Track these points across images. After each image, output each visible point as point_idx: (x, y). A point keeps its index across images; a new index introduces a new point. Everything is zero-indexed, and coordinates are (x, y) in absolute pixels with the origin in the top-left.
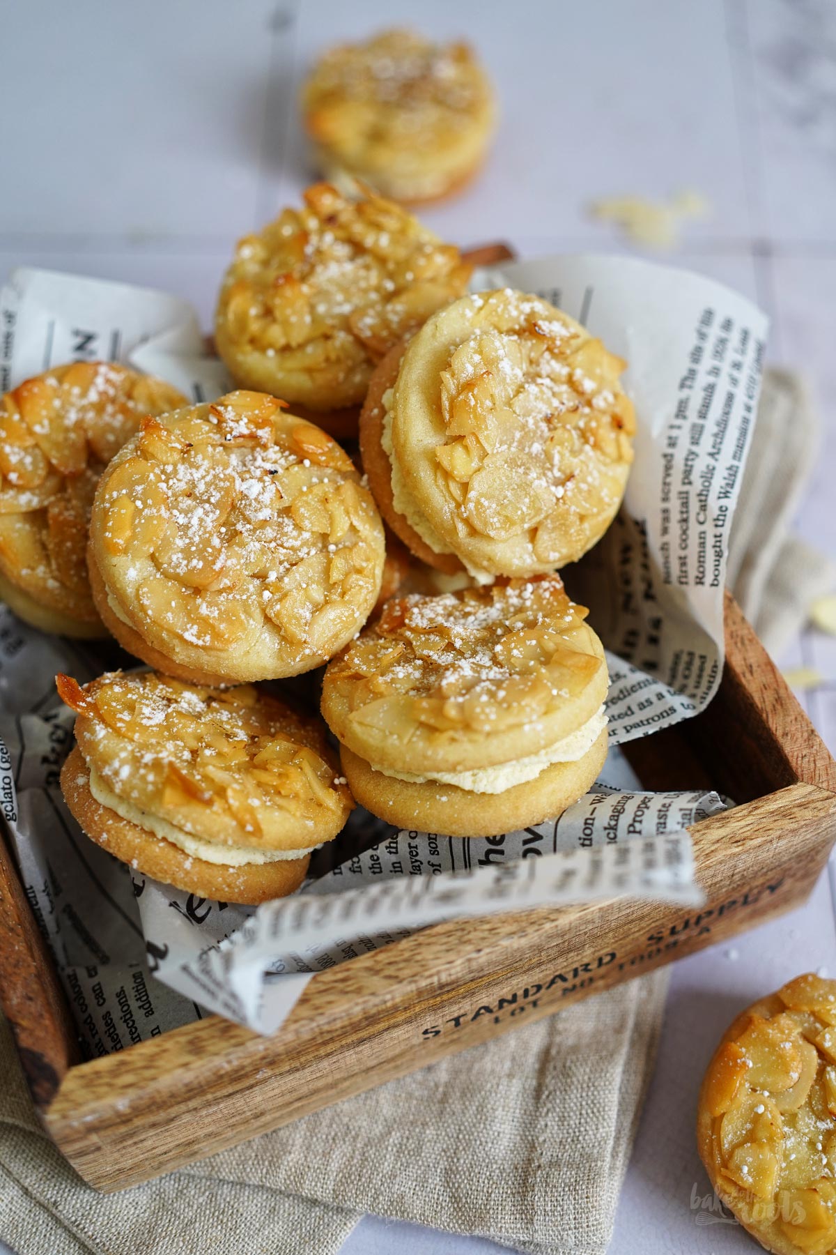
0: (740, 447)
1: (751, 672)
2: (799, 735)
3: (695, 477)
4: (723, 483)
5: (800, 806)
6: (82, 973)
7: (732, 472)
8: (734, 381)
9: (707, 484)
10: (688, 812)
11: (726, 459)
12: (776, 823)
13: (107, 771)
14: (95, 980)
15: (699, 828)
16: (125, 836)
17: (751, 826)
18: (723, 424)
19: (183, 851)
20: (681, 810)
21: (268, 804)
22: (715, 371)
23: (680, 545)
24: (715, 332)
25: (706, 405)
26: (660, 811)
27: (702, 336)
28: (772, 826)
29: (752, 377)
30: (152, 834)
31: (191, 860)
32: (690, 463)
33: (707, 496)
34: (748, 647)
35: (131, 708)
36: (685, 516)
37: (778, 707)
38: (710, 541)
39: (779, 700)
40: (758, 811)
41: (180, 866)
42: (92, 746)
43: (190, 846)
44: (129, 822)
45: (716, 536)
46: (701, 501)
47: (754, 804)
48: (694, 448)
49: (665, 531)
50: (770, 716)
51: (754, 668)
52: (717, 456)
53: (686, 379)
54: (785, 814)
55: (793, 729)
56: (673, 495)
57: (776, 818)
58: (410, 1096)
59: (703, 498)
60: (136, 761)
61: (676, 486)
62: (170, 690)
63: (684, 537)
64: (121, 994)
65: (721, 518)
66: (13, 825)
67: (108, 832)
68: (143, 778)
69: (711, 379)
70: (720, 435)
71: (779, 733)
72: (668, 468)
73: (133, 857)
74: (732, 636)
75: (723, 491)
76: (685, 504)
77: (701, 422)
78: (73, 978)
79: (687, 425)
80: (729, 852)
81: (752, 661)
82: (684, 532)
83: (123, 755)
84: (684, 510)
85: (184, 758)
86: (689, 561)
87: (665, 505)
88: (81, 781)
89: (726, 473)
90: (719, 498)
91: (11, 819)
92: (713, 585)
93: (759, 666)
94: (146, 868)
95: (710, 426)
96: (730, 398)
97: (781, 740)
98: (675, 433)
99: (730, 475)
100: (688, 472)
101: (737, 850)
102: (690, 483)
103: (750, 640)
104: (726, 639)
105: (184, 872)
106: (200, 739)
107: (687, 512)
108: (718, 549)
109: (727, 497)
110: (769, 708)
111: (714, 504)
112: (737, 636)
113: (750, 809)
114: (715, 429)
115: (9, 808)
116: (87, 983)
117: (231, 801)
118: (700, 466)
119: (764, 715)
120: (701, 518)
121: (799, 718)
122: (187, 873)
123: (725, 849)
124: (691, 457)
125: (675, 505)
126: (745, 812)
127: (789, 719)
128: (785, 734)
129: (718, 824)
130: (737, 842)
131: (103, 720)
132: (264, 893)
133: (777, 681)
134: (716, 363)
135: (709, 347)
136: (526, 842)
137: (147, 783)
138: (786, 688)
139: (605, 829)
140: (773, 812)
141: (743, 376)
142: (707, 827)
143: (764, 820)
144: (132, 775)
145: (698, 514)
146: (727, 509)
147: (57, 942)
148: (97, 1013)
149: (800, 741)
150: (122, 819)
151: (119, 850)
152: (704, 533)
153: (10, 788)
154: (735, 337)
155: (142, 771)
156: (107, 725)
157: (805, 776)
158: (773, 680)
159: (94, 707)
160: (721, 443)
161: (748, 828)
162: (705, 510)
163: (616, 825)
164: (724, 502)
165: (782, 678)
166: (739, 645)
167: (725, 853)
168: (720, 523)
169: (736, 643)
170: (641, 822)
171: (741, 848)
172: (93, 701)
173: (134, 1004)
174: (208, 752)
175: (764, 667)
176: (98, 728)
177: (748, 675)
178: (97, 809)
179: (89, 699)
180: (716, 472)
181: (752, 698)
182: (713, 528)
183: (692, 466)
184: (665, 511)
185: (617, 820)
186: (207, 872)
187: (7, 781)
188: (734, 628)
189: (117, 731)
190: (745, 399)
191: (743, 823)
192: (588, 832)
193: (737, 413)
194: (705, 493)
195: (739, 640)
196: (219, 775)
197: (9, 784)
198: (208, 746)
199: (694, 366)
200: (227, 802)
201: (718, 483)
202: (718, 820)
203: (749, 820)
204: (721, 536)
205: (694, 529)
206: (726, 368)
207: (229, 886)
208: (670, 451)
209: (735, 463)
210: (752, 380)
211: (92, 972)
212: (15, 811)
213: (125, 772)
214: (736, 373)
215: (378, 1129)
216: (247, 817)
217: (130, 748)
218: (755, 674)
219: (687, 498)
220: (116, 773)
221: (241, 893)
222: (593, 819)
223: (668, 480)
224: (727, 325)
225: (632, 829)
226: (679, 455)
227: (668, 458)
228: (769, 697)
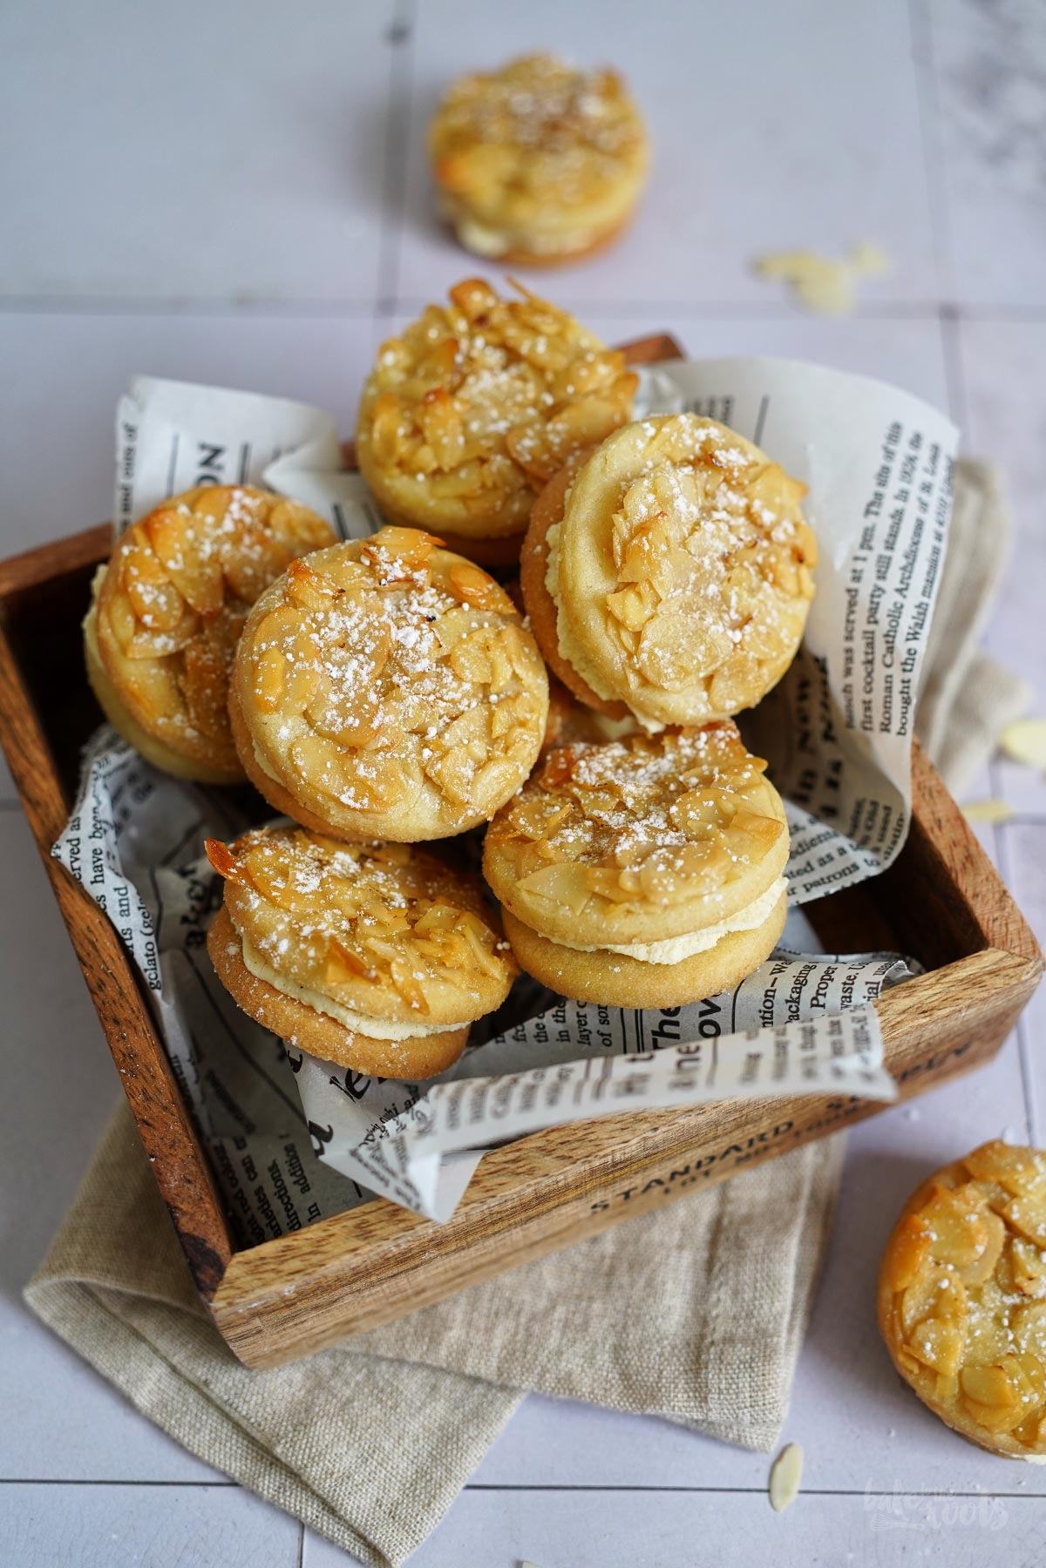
0: (930, 582)
1: (940, 827)
2: (990, 896)
3: (882, 615)
4: (912, 622)
5: (990, 973)
6: (229, 1145)
7: (921, 610)
8: (924, 506)
9: (894, 624)
10: (875, 986)
11: (914, 596)
12: (965, 992)
13: (264, 944)
14: (245, 1153)
15: (885, 997)
16: (283, 1011)
17: (939, 995)
18: (912, 556)
19: (344, 1027)
20: (867, 983)
21: (432, 976)
22: (903, 495)
23: (865, 688)
24: (902, 449)
25: (894, 535)
26: (845, 984)
27: (889, 454)
28: (960, 995)
29: (942, 500)
30: (311, 1008)
31: (352, 1036)
32: (876, 600)
33: (894, 637)
34: (937, 800)
35: (284, 873)
36: (870, 657)
37: (968, 865)
38: (897, 686)
39: (969, 858)
40: (946, 979)
41: (341, 1042)
42: (246, 916)
43: (352, 1022)
44: (286, 996)
45: (903, 682)
46: (887, 642)
47: (942, 971)
48: (881, 584)
49: (848, 672)
50: (960, 875)
51: (943, 823)
52: (905, 593)
53: (871, 504)
54: (974, 982)
55: (984, 889)
56: (858, 634)
57: (965, 986)
58: (574, 1268)
59: (890, 639)
60: (294, 934)
61: (861, 625)
62: (322, 850)
63: (869, 680)
64: (274, 1168)
65: (910, 662)
66: (158, 993)
67: (265, 1007)
68: (304, 953)
69: (899, 504)
70: (908, 569)
71: (969, 894)
72: (852, 604)
73: (293, 1034)
74: (919, 787)
75: (912, 631)
76: (871, 644)
77: (888, 553)
78: (221, 1149)
79: (872, 557)
80: (916, 1023)
81: (941, 815)
82: (869, 674)
83: (281, 927)
84: (870, 651)
85: (343, 927)
86: (873, 705)
87: (849, 644)
88: (233, 950)
89: (914, 612)
90: (908, 640)
91: (156, 987)
92: (899, 733)
93: (948, 821)
94: (306, 1044)
95: (898, 560)
96: (920, 525)
97: (971, 902)
98: (859, 565)
99: (920, 613)
100: (874, 610)
101: (924, 1021)
102: (876, 622)
103: (939, 792)
104: (913, 790)
105: (346, 1050)
106: (358, 906)
107: (872, 653)
108: (906, 696)
109: (915, 639)
110: (958, 866)
111: (901, 646)
112: (925, 787)
113: (938, 977)
114: (903, 562)
115: (153, 976)
116: (235, 1156)
117: (396, 977)
118: (887, 603)
119: (953, 875)
120: (888, 661)
121: (991, 878)
122: (349, 1049)
123: (912, 1020)
124: (877, 593)
125: (859, 645)
126: (933, 980)
127: (979, 879)
128: (976, 895)
129: (904, 994)
130: (924, 1012)
131: (255, 888)
132: (427, 1066)
133: (967, 837)
134: (905, 486)
135: (896, 467)
136: (702, 1014)
137: (308, 958)
138: (977, 845)
139: (787, 1001)
140: (962, 980)
141: (933, 500)
142: (893, 997)
143: (953, 989)
144: (291, 949)
145: (884, 656)
146: (915, 653)
147: (202, 1112)
148: (249, 1188)
149: (991, 902)
150: (278, 992)
151: (277, 1026)
152: (891, 676)
153: (153, 955)
154: (924, 454)
155: (302, 946)
156: (261, 893)
157: (997, 942)
158: (963, 836)
159: (245, 872)
160: (909, 577)
161: (936, 998)
162: (892, 653)
163: (799, 997)
164: (913, 644)
165: (972, 833)
166: (927, 797)
167: (911, 1024)
168: (909, 667)
169: (923, 795)
170: (825, 995)
171: (928, 1019)
172: (243, 866)
173: (288, 1180)
174: (367, 922)
175: (952, 821)
176: (251, 897)
177: (936, 830)
178: (252, 983)
179: (239, 864)
180: (904, 611)
181: (941, 856)
182: (901, 672)
183: (878, 604)
184: (849, 651)
185: (799, 993)
186: (369, 1047)
187: (150, 947)
188: (922, 778)
189: (272, 902)
190: (936, 526)
191: (930, 992)
192: (769, 1004)
193: (927, 542)
194: (892, 634)
195: (927, 792)
196: (383, 949)
197: (152, 950)
198: (367, 915)
199: (881, 490)
200: (391, 977)
201: (906, 623)
202: (905, 989)
203: (937, 988)
204: (909, 681)
205: (880, 672)
206: (915, 491)
207: (391, 1062)
208: (854, 585)
209: (925, 600)
210: (943, 503)
211: (241, 1144)
212: (159, 979)
213: (284, 946)
214: (925, 497)
215: (542, 1303)
216: (413, 993)
217: (287, 919)
218: (944, 831)
219: (872, 638)
220: (274, 947)
221: (404, 1069)
222: (774, 991)
223: (852, 617)
224: (916, 441)
225: (815, 1002)
226: (865, 589)
227: (852, 593)
228: (959, 854)
